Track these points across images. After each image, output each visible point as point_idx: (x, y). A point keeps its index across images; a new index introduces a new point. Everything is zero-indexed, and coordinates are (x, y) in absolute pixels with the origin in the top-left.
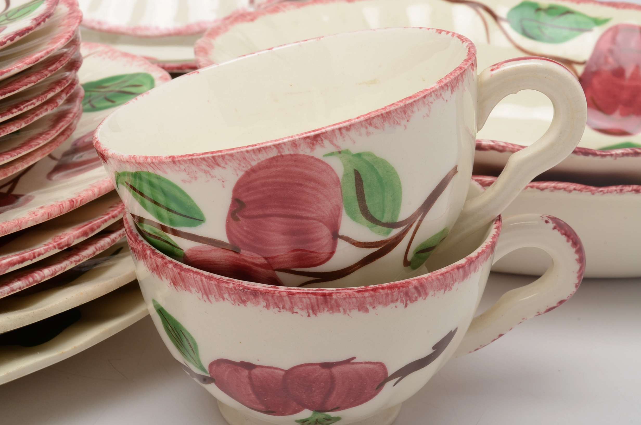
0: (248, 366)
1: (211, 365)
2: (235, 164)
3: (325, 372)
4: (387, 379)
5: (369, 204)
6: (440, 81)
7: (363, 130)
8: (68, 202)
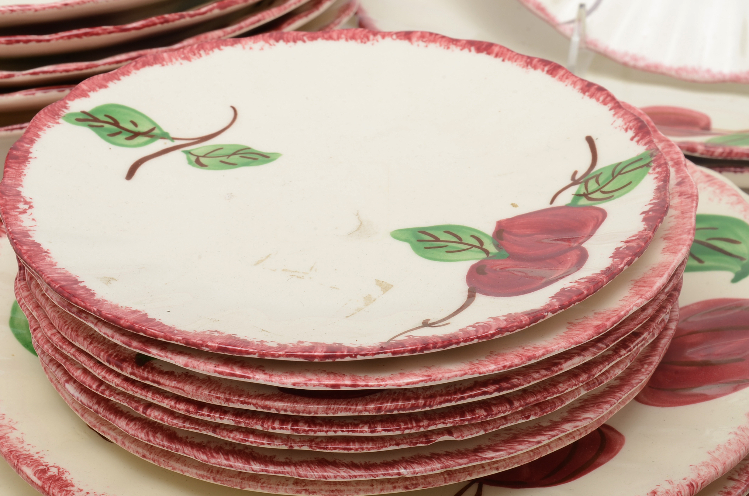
8: (687, 488)
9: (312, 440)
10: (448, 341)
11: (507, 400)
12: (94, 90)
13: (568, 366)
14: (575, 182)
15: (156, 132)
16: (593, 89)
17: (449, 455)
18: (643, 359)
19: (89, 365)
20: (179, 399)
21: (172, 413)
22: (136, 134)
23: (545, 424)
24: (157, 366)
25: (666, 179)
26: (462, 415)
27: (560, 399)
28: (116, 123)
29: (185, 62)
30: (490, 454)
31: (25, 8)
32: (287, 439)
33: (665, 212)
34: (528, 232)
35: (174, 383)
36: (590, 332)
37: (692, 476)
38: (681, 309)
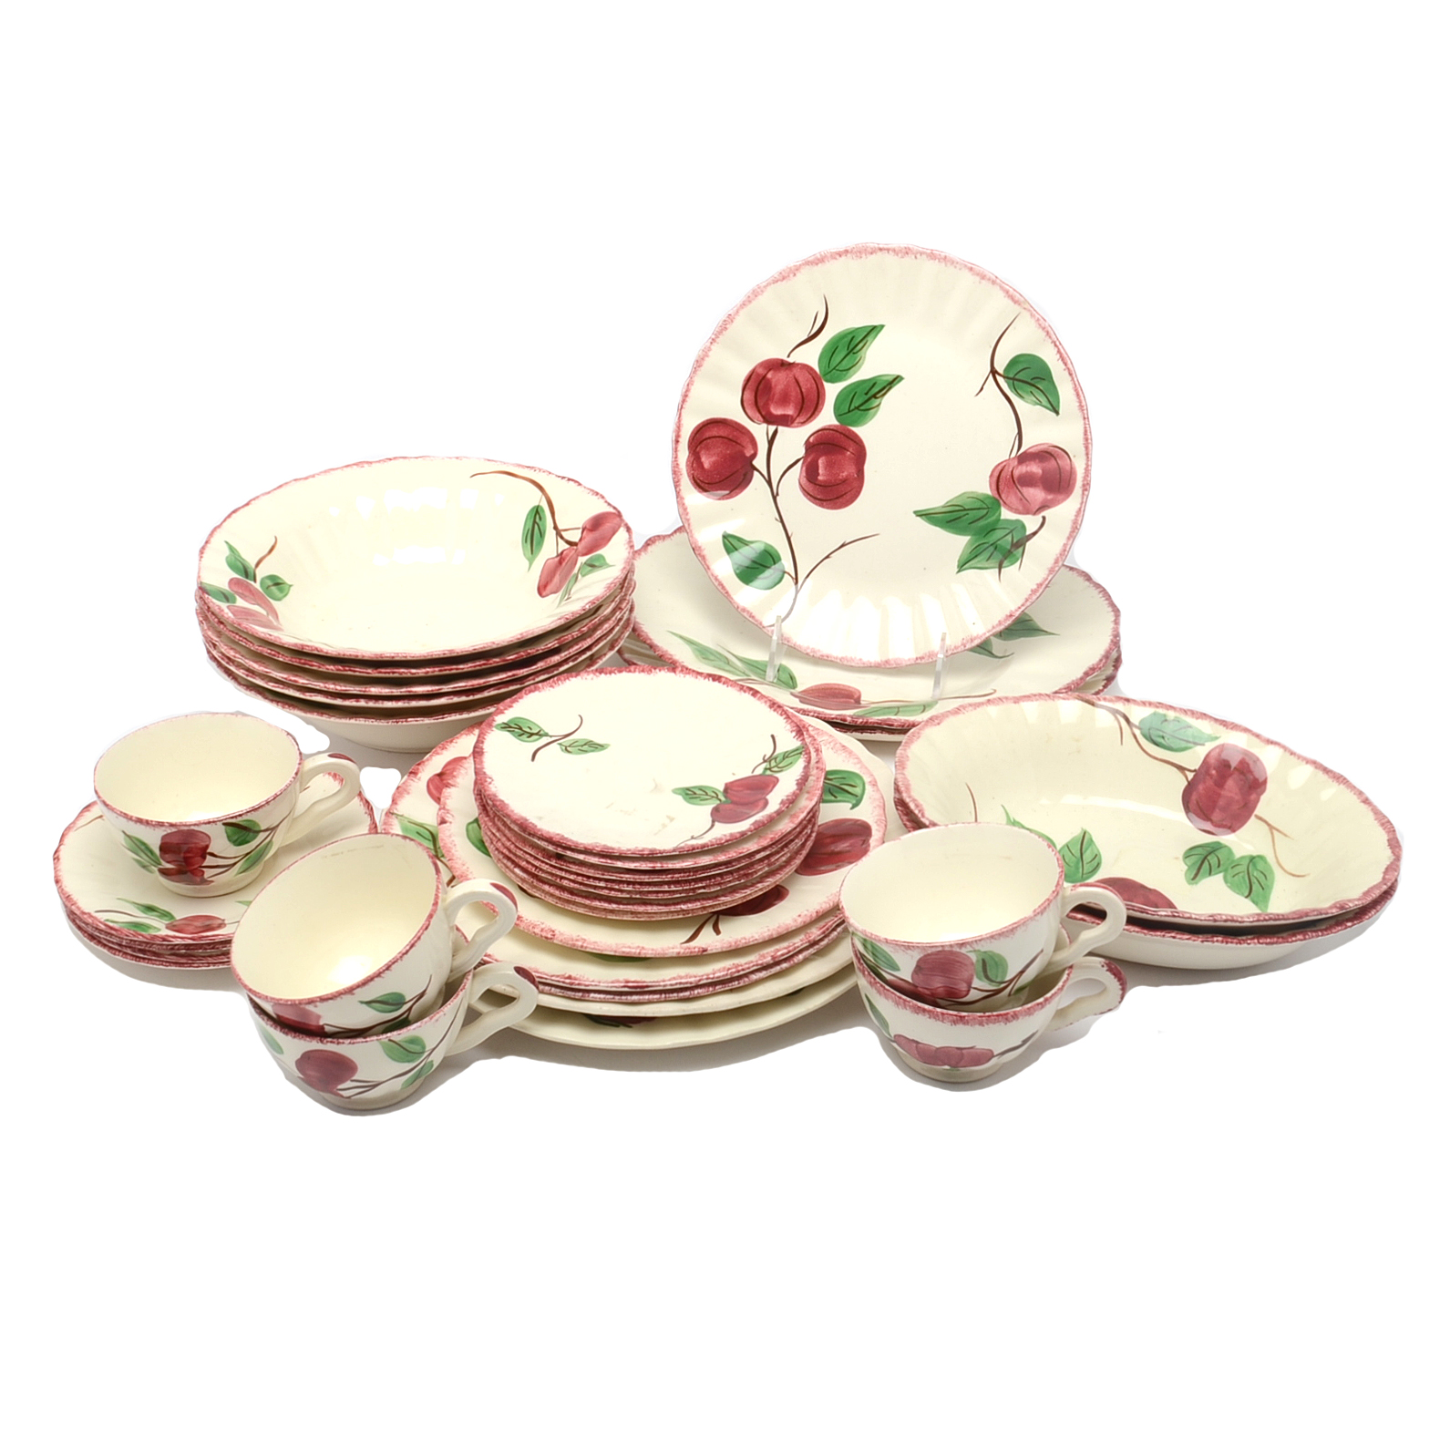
0: (917, 1042)
1: (895, 1036)
2: (919, 950)
3: (959, 1051)
4: (993, 1056)
5: (989, 974)
6: (1035, 911)
7: (988, 941)
9: (640, 893)
10: (703, 846)
11: (730, 873)
12: (506, 709)
13: (758, 857)
14: (765, 761)
15: (542, 732)
16: (775, 706)
17: (704, 899)
18: (798, 852)
19: (531, 860)
20: (578, 875)
21: (574, 881)
22: (532, 734)
23: (749, 884)
24: (566, 858)
25: (809, 762)
26: (710, 879)
27: (756, 872)
28: (521, 729)
29: (551, 689)
30: (723, 898)
31: (451, 651)
32: (629, 892)
33: (807, 781)
34: (740, 789)
35: (577, 867)
36: (768, 840)
37: (818, 908)
38: (819, 826)
